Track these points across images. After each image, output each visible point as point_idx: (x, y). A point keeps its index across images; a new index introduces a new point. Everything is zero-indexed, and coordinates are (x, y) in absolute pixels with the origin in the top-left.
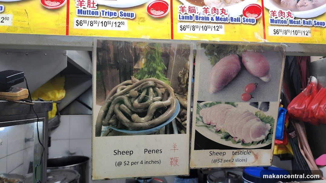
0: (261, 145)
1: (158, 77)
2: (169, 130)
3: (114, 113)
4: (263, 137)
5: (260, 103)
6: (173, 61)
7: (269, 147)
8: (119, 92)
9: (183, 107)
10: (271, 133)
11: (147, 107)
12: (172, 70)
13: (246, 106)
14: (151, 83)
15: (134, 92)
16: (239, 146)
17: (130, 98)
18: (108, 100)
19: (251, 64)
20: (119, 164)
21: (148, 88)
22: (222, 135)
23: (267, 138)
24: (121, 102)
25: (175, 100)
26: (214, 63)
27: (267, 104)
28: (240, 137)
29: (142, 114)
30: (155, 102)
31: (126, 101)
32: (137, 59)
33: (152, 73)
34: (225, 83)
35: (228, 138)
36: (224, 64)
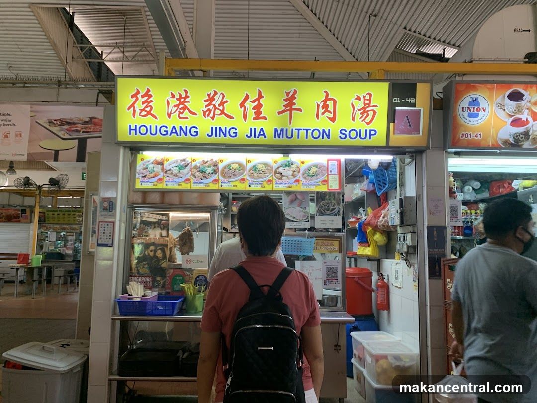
0: (305, 221)
4: (305, 218)
5: (303, 207)
7: (308, 221)
10: (308, 217)
13: (298, 209)
16: (298, 221)
19: (299, 196)
26: (288, 196)
27: (306, 208)
28: (298, 218)
34: (292, 202)
35: (294, 218)
36: (291, 197)
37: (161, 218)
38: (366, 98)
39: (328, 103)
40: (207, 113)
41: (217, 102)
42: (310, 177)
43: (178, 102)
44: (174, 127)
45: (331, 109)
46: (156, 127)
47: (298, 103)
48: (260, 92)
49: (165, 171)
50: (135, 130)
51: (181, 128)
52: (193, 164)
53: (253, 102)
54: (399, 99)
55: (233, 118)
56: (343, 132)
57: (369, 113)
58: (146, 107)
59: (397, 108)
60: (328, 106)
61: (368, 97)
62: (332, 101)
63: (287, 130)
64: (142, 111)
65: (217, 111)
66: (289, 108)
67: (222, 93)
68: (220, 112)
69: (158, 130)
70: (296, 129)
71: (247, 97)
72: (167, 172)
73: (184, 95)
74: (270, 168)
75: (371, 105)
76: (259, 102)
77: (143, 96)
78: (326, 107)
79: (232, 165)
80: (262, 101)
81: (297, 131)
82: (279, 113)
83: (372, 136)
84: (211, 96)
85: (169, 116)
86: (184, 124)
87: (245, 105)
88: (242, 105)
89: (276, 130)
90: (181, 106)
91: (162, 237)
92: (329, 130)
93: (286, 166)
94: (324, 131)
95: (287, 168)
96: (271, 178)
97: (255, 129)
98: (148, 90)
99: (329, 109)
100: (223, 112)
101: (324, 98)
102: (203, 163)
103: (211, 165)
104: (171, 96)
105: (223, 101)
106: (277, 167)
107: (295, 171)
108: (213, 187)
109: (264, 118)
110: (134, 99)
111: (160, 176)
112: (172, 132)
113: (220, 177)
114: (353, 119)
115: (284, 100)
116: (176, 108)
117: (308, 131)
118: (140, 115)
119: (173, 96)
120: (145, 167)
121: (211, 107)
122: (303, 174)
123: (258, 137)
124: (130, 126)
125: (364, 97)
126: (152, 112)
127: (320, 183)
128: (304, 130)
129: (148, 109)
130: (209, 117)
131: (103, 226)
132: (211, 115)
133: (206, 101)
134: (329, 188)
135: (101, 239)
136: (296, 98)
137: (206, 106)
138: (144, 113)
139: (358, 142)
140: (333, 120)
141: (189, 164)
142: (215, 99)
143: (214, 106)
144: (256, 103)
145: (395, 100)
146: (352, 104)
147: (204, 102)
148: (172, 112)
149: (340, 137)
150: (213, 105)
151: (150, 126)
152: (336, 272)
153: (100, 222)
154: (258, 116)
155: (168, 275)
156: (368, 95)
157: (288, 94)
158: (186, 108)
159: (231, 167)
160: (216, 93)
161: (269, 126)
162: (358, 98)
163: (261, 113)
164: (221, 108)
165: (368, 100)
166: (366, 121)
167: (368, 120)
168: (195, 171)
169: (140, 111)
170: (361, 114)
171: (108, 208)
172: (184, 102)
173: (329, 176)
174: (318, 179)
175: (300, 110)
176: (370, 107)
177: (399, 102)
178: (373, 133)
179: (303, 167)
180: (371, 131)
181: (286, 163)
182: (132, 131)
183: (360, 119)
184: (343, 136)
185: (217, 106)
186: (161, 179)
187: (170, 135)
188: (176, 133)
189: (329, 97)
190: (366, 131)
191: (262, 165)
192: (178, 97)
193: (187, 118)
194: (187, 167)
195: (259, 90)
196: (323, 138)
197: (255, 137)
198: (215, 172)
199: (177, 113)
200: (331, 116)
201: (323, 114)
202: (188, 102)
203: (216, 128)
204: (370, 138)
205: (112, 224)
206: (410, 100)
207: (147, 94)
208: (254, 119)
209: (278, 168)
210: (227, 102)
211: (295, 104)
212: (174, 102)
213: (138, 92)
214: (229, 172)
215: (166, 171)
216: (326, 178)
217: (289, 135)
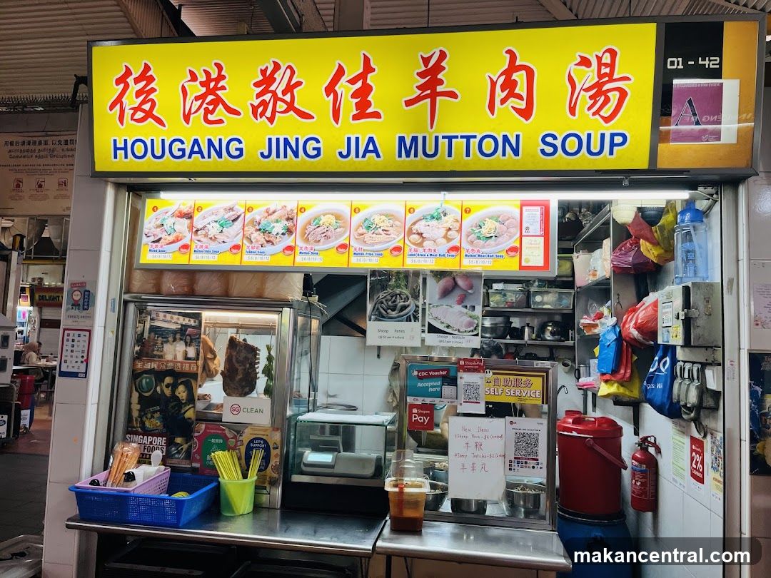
0: (471, 333)
1: (402, 289)
2: (409, 319)
3: (378, 309)
4: (472, 328)
5: (468, 306)
6: (411, 279)
7: (477, 335)
8: (381, 297)
9: (417, 306)
10: (477, 325)
11: (396, 306)
12: (410, 285)
13: (459, 308)
14: (398, 292)
15: (389, 297)
16: (456, 332)
17: (386, 300)
18: (375, 302)
19: (460, 282)
20: (381, 337)
21: (396, 295)
22: (445, 325)
23: (475, 329)
24: (382, 303)
25: (412, 302)
26: (438, 282)
27: (474, 307)
28: (456, 327)
29: (393, 310)
30: (400, 303)
31: (385, 302)
32: (390, 279)
33: (398, 286)
34: (446, 293)
35: (448, 327)
36: (444, 282)
37: (186, 321)
38: (604, 61)
39: (515, 76)
40: (260, 110)
41: (279, 87)
42: (481, 242)
43: (204, 90)
44: (196, 141)
45: (521, 89)
46: (163, 141)
47: (448, 79)
48: (367, 60)
49: (194, 230)
50: (125, 148)
51: (210, 142)
52: (249, 216)
53: (352, 81)
54: (680, 59)
55: (312, 117)
56: (549, 139)
57: (610, 94)
58: (144, 102)
59: (676, 82)
60: (515, 83)
61: (607, 59)
62: (523, 73)
63: (424, 138)
64: (136, 110)
65: (279, 103)
66: (429, 92)
67: (289, 67)
68: (284, 107)
69: (167, 148)
70: (444, 137)
71: (340, 72)
72: (199, 233)
73: (214, 75)
74: (397, 223)
75: (615, 76)
76: (365, 83)
77: (137, 81)
78: (509, 85)
79: (322, 217)
80: (371, 79)
81: (447, 140)
82: (408, 103)
83: (615, 148)
84: (268, 73)
85: (187, 118)
86: (216, 133)
87: (336, 88)
88: (330, 89)
89: (402, 139)
90: (210, 98)
91: (187, 358)
92: (518, 137)
93: (433, 218)
94: (505, 138)
95: (434, 222)
96: (401, 244)
97: (357, 139)
98: (147, 68)
99: (517, 91)
100: (291, 107)
101: (506, 67)
102: (266, 214)
103: (281, 217)
104: (189, 78)
105: (293, 82)
106: (415, 220)
107: (450, 229)
108: (284, 261)
109: (376, 115)
110: (122, 86)
111: (186, 241)
112: (192, 152)
113: (300, 243)
114: (572, 111)
115: (418, 74)
116: (200, 101)
117: (472, 140)
118: (132, 119)
119: (193, 77)
120: (159, 222)
121: (267, 97)
122: (468, 236)
123: (364, 156)
124: (115, 141)
125: (599, 59)
126: (154, 113)
127: (504, 254)
128: (462, 137)
129: (147, 107)
130: (264, 118)
131: (71, 338)
132: (268, 114)
133: (257, 85)
134: (524, 264)
135: (66, 362)
136: (444, 68)
137: (258, 96)
138: (140, 115)
139: (584, 162)
140: (526, 113)
141: (238, 217)
142: (275, 78)
143: (274, 93)
144: (359, 84)
145: (672, 63)
146: (570, 75)
147: (253, 87)
148: (193, 110)
149: (543, 152)
150: (271, 92)
151: (152, 141)
152: (536, 443)
153: (65, 330)
154: (363, 111)
155: (196, 434)
156: (607, 55)
157: (426, 61)
158: (218, 101)
159: (321, 223)
160: (277, 67)
161: (386, 133)
162: (585, 62)
163: (369, 104)
164: (288, 98)
165: (606, 65)
166: (602, 113)
167: (606, 112)
168: (250, 230)
169: (132, 111)
170: (591, 98)
171: (81, 303)
172: (216, 88)
173: (523, 238)
174: (497, 245)
175: (453, 95)
176: (611, 80)
177: (681, 67)
178: (618, 140)
179: (468, 220)
180: (613, 135)
181: (432, 213)
182: (118, 152)
183: (589, 109)
184: (549, 150)
185: (280, 95)
186: (186, 247)
187: (190, 157)
188: (200, 152)
189: (518, 63)
190: (603, 136)
191: (383, 217)
192: (204, 79)
193: (221, 121)
194: (236, 223)
195: (365, 56)
196: (504, 154)
197: (357, 156)
198: (289, 231)
199: (202, 111)
200: (522, 105)
201: (503, 101)
202: (223, 88)
203: (278, 140)
204: (611, 153)
205: (87, 333)
206: (707, 62)
207: (146, 76)
208: (355, 117)
209: (414, 223)
210: (299, 84)
211: (441, 82)
212: (196, 89)
213: (128, 72)
214: (316, 233)
215: (197, 231)
216: (517, 244)
217: (430, 151)
